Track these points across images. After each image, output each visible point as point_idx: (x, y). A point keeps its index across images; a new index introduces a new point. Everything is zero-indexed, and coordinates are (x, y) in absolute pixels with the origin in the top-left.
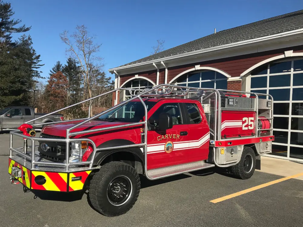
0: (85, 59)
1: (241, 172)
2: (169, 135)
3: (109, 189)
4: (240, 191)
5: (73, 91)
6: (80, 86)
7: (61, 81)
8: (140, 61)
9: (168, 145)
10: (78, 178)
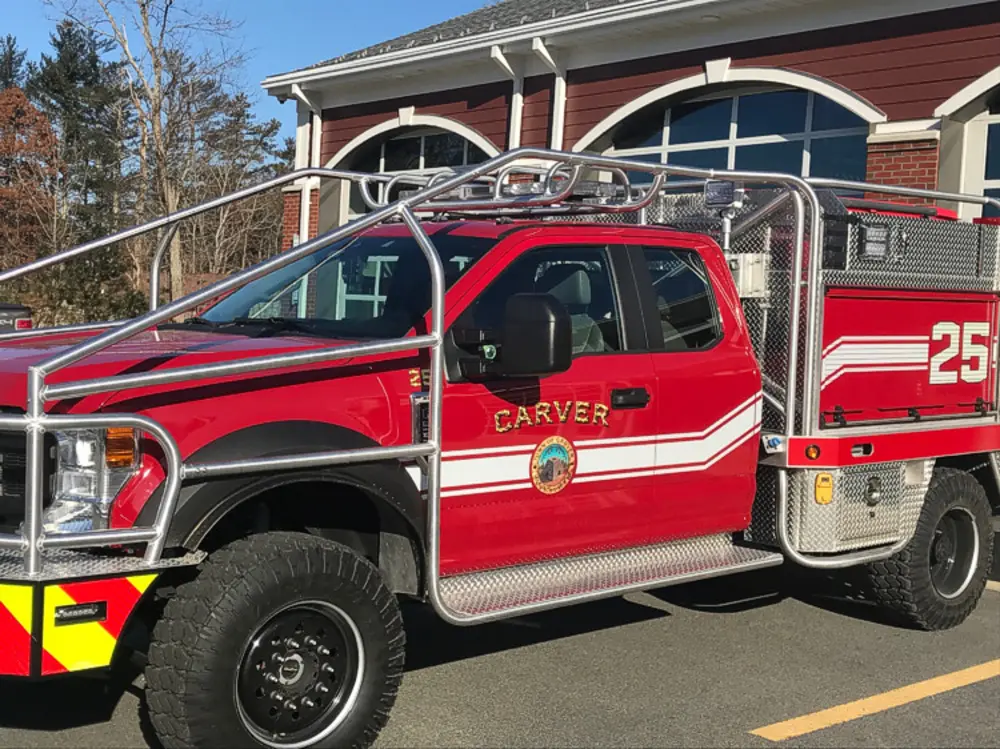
0: (146, 24)
1: (914, 592)
2: (556, 403)
3: (247, 667)
4: (906, 683)
5: (85, 193)
6: (118, 166)
7: (23, 138)
8: (424, 37)
9: (549, 457)
10: (90, 611)
